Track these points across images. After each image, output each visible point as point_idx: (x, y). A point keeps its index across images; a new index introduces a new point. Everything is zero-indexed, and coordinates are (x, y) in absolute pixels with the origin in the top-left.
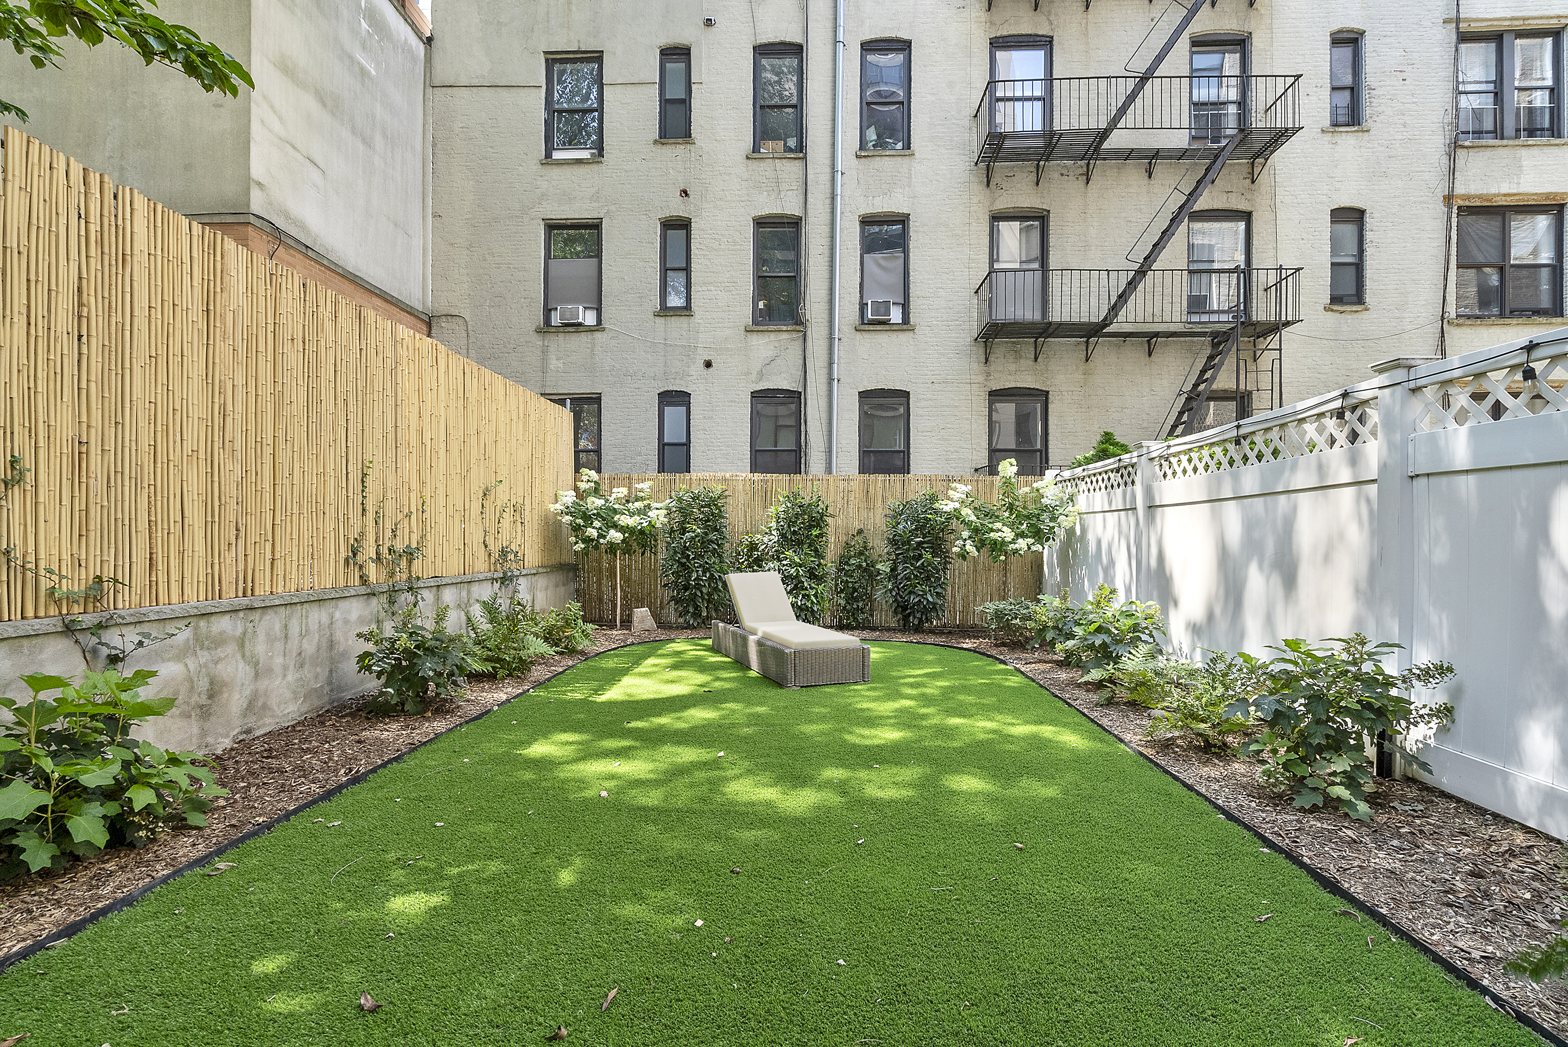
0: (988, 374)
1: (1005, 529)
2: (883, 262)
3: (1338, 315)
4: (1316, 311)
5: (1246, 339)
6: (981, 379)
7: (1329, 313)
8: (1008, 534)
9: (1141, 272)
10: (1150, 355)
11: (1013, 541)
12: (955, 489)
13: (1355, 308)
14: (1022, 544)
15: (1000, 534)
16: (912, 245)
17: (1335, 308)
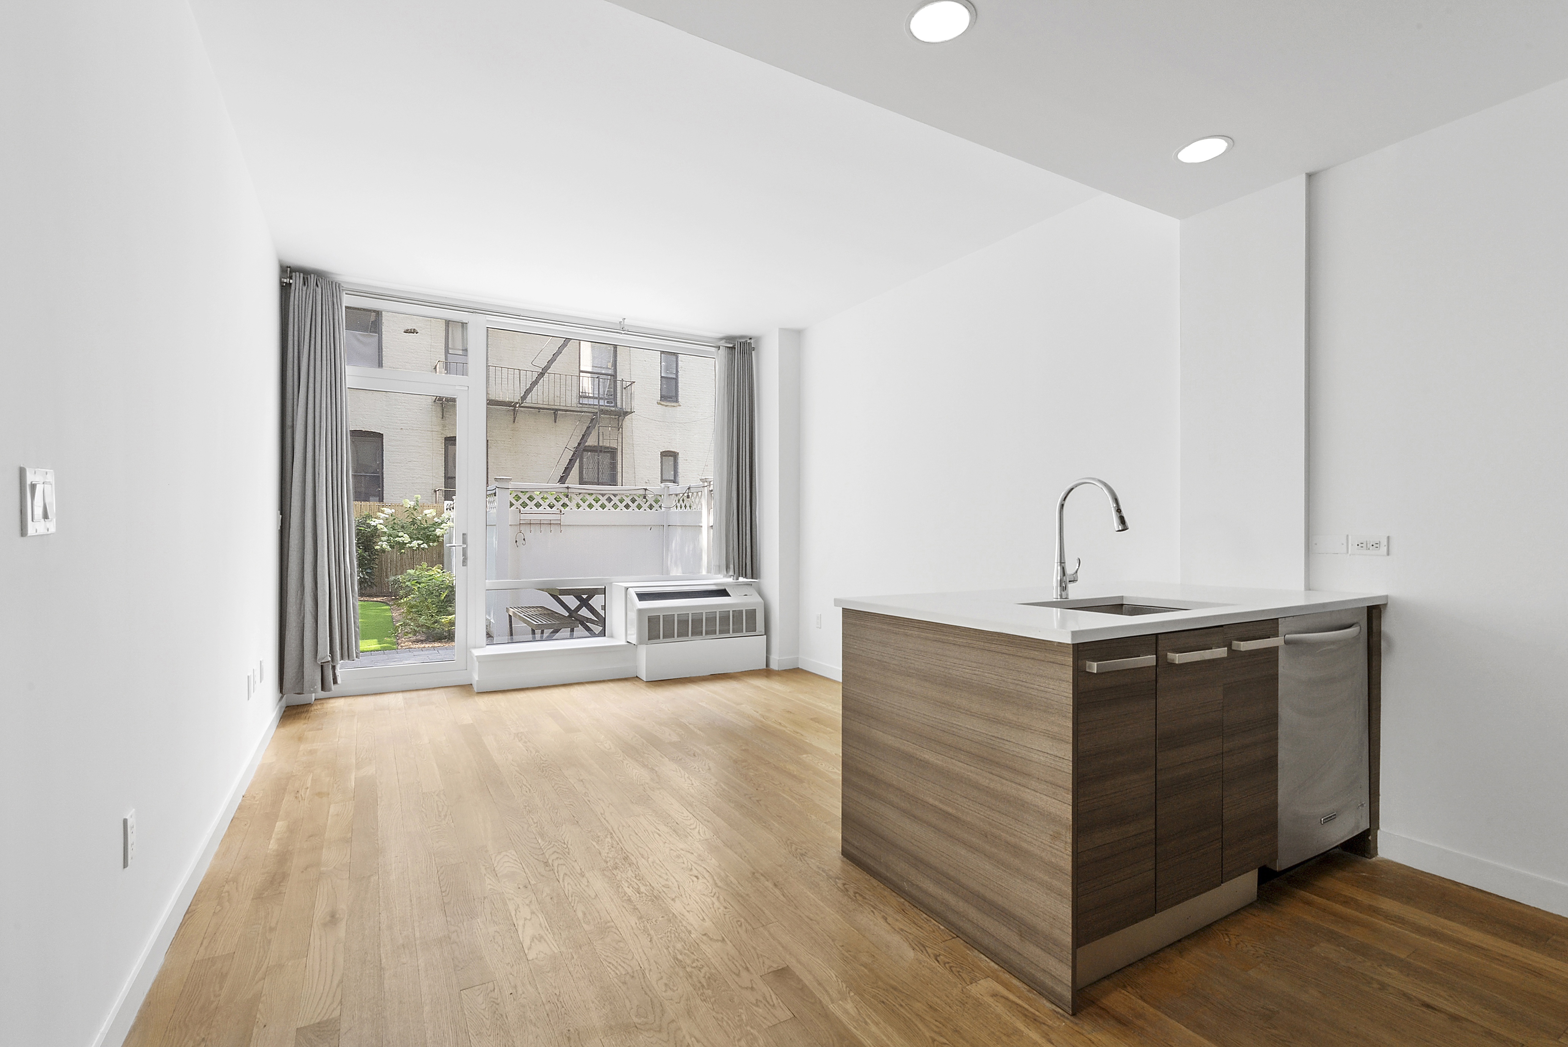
0: (444, 426)
1: (406, 535)
2: (361, 338)
3: (664, 407)
4: (653, 404)
5: (614, 417)
6: (439, 428)
7: (660, 405)
8: (406, 538)
9: (542, 375)
10: (555, 422)
11: (410, 543)
12: (383, 512)
13: (673, 404)
14: (415, 544)
15: (403, 539)
16: (384, 329)
17: (662, 403)
